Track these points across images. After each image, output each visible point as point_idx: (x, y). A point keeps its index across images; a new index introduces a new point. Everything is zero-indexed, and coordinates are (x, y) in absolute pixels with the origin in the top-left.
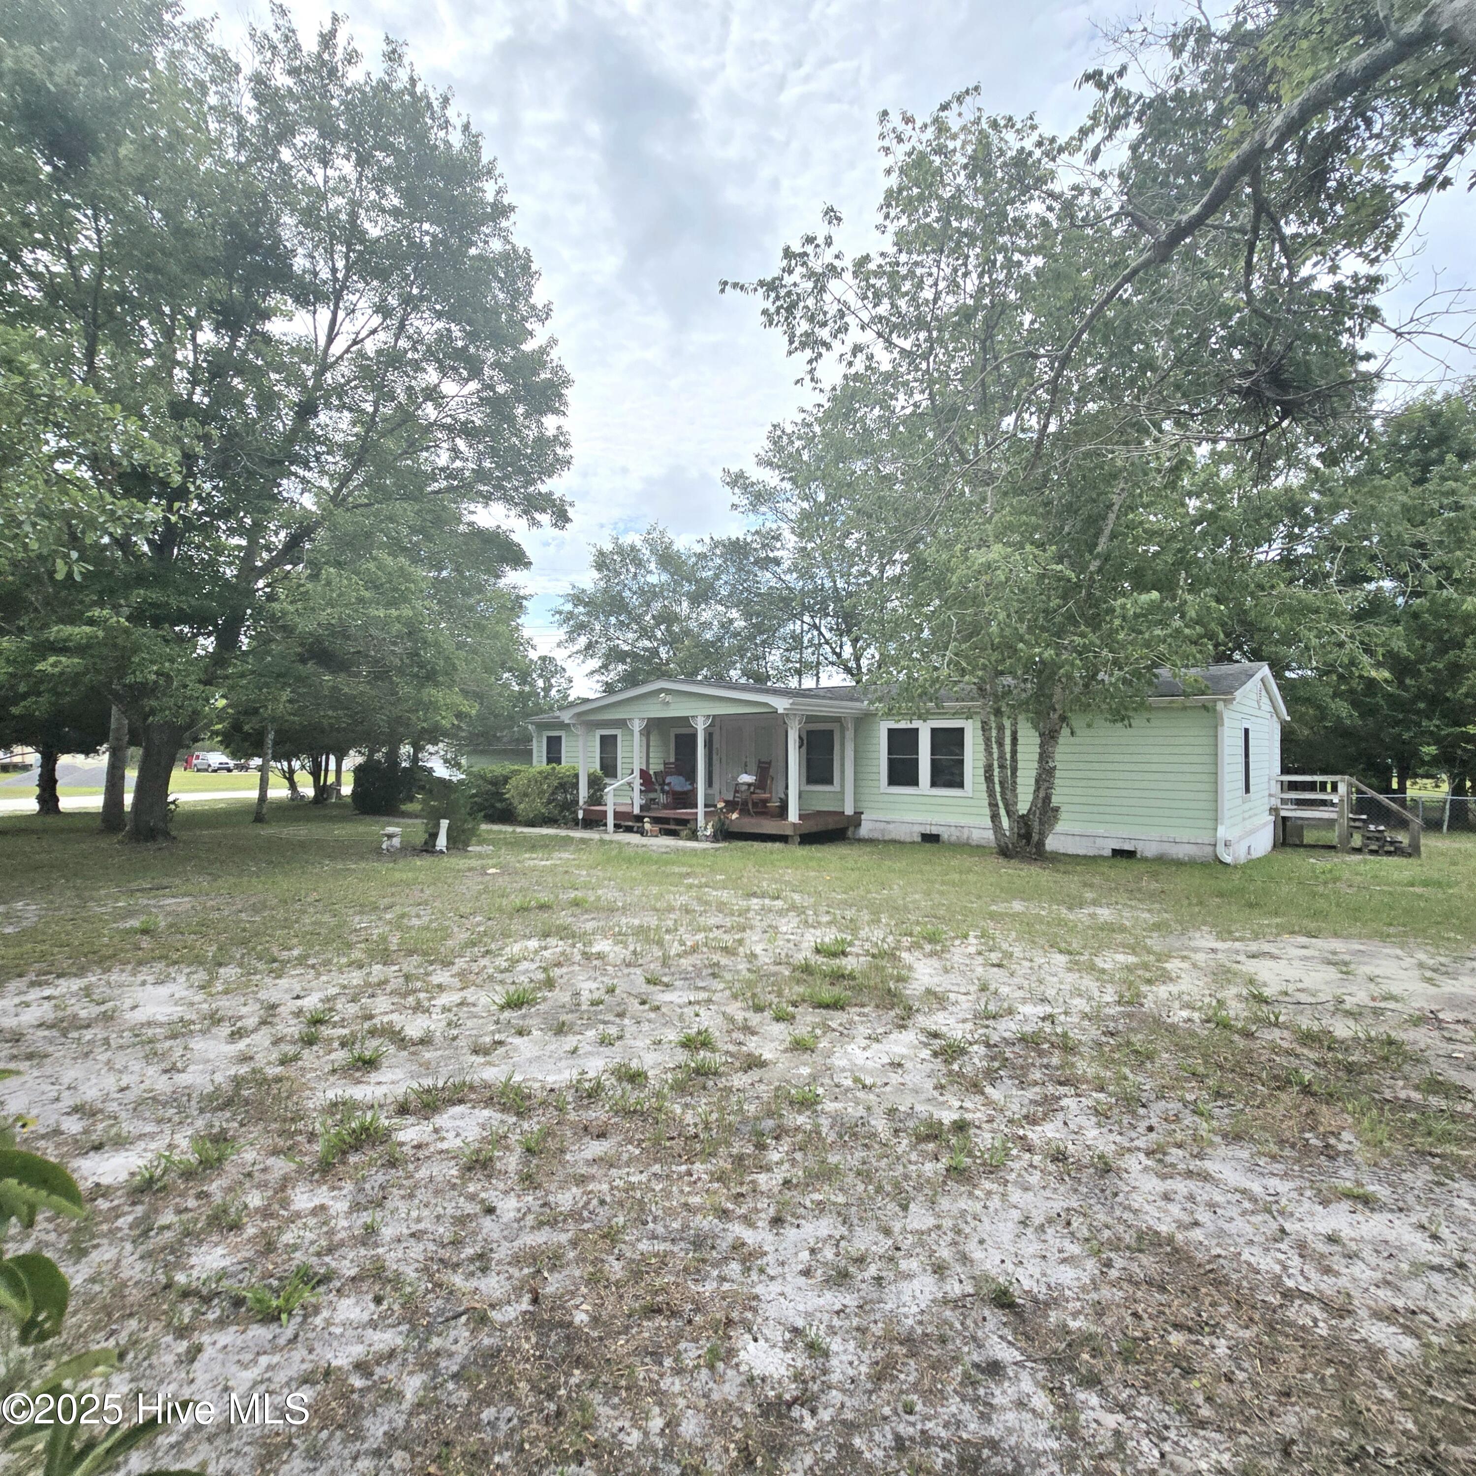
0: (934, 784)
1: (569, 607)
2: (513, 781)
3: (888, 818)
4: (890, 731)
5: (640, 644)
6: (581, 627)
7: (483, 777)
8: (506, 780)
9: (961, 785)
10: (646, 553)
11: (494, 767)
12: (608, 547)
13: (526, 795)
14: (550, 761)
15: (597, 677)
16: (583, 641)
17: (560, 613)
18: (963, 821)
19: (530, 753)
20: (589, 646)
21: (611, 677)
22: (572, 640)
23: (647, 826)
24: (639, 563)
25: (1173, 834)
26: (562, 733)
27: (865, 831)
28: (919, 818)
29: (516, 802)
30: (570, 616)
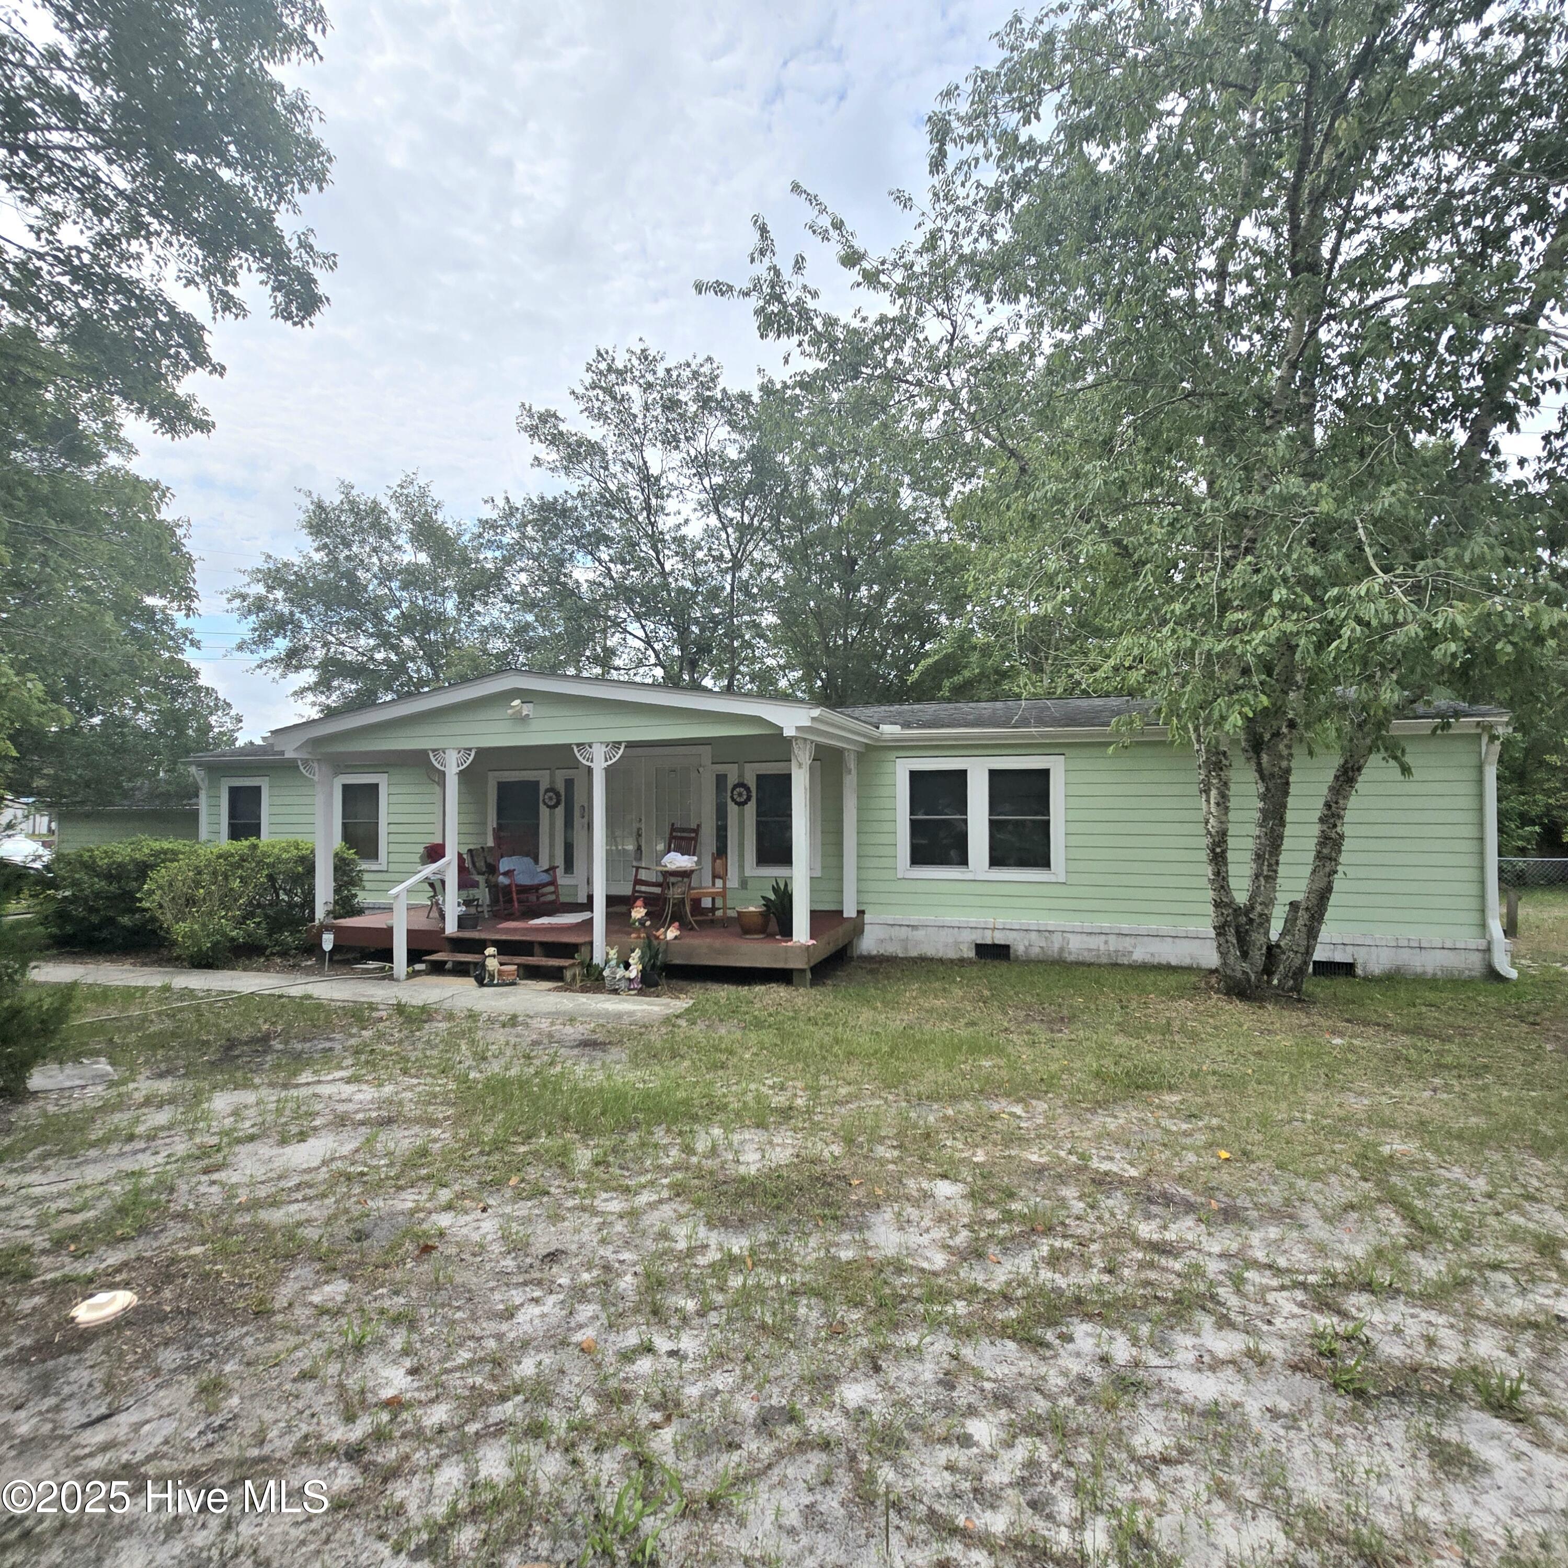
0: (996, 860)
1: (260, 589)
2: (161, 875)
3: (914, 919)
4: (915, 776)
5: (379, 656)
6: (280, 624)
7: (90, 867)
8: (143, 870)
9: (1043, 861)
10: (395, 514)
11: (114, 846)
12: (333, 499)
13: (191, 901)
14: (235, 834)
15: (310, 697)
16: (281, 644)
17: (244, 597)
18: (1052, 922)
19: (194, 816)
20: (293, 653)
21: (333, 700)
22: (263, 641)
23: (492, 964)
24: (385, 532)
25: (1413, 934)
26: (264, 783)
27: (869, 943)
28: (973, 920)
29: (167, 918)
30: (259, 605)
